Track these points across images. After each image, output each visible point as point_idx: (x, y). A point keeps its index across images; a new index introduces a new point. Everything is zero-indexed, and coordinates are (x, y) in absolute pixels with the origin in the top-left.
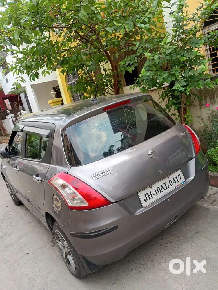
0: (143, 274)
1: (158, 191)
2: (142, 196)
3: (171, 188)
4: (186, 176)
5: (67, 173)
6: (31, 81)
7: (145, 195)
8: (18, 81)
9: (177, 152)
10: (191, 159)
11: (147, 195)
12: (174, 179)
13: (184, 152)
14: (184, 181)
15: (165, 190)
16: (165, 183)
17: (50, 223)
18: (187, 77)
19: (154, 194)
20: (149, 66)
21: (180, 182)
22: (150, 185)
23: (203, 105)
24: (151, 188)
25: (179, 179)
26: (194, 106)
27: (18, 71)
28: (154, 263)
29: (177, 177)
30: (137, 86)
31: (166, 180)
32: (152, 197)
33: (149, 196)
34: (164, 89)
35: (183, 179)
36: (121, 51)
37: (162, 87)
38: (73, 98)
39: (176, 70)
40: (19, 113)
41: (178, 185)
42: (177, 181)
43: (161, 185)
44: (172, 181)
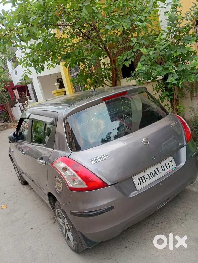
0: (136, 252)
1: (151, 175)
2: (136, 179)
3: (164, 173)
4: (177, 163)
5: (68, 157)
9: (169, 140)
10: (182, 146)
11: (140, 179)
12: (166, 165)
13: (176, 140)
14: (176, 167)
15: (157, 174)
16: (157, 169)
17: (52, 202)
18: (179, 71)
19: (147, 179)
20: (144, 61)
21: (172, 167)
22: (144, 170)
23: (194, 97)
24: (145, 172)
25: (171, 165)
26: (186, 98)
27: (26, 64)
28: (146, 241)
29: (169, 163)
30: (133, 79)
31: (159, 166)
32: (146, 181)
33: (142, 180)
34: (158, 82)
35: (175, 165)
36: (119, 47)
37: (156, 80)
39: (170, 65)
40: (26, 102)
42: (168, 167)
43: (154, 170)
44: (164, 166)
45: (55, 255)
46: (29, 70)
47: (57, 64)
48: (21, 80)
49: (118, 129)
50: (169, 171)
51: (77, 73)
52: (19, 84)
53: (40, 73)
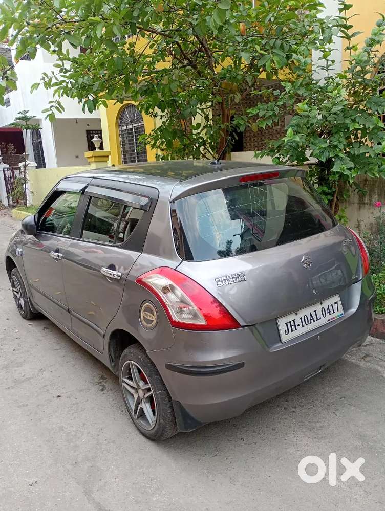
0: (261, 448)
1: (305, 321)
2: (282, 323)
3: (324, 321)
4: (346, 307)
5: (175, 270)
6: (84, 113)
7: (287, 324)
8: (52, 109)
9: (331, 269)
10: (357, 281)
11: (289, 324)
12: (328, 308)
14: (342, 314)
15: (314, 321)
16: (315, 311)
18: (355, 154)
19: (298, 325)
20: (297, 125)
21: (337, 314)
22: (295, 311)
24: (296, 314)
25: (335, 310)
27: (62, 90)
28: (277, 432)
29: (334, 305)
30: (268, 155)
31: (318, 308)
32: (296, 329)
33: (292, 326)
34: (310, 167)
35: (341, 311)
36: (252, 93)
37: (305, 163)
38: (125, 155)
40: (20, 164)
41: (333, 318)
42: (332, 312)
43: (311, 313)
44: (326, 309)
45: (114, 442)
46: (59, 104)
47: (117, 102)
48: (17, 119)
49: (242, 236)
50: (332, 319)
51: (134, 126)
52: (13, 126)
53: (91, 112)
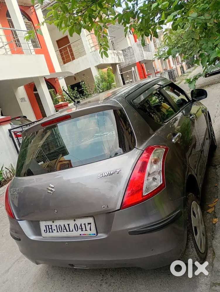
1: (60, 229)
3: (75, 233)
7: (46, 226)
11: (47, 227)
12: (81, 225)
14: (95, 234)
15: (67, 231)
16: (69, 225)
19: (54, 230)
21: (89, 232)
22: (53, 219)
24: (53, 222)
25: (88, 228)
29: (87, 225)
31: (72, 223)
32: (52, 232)
33: (49, 229)
35: (94, 231)
41: (85, 235)
42: (84, 229)
43: (64, 225)
44: (79, 226)
50: (83, 235)
